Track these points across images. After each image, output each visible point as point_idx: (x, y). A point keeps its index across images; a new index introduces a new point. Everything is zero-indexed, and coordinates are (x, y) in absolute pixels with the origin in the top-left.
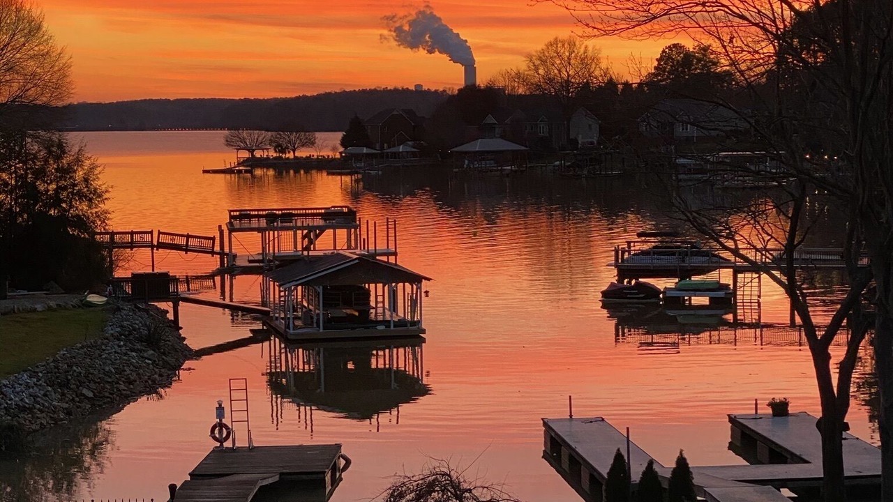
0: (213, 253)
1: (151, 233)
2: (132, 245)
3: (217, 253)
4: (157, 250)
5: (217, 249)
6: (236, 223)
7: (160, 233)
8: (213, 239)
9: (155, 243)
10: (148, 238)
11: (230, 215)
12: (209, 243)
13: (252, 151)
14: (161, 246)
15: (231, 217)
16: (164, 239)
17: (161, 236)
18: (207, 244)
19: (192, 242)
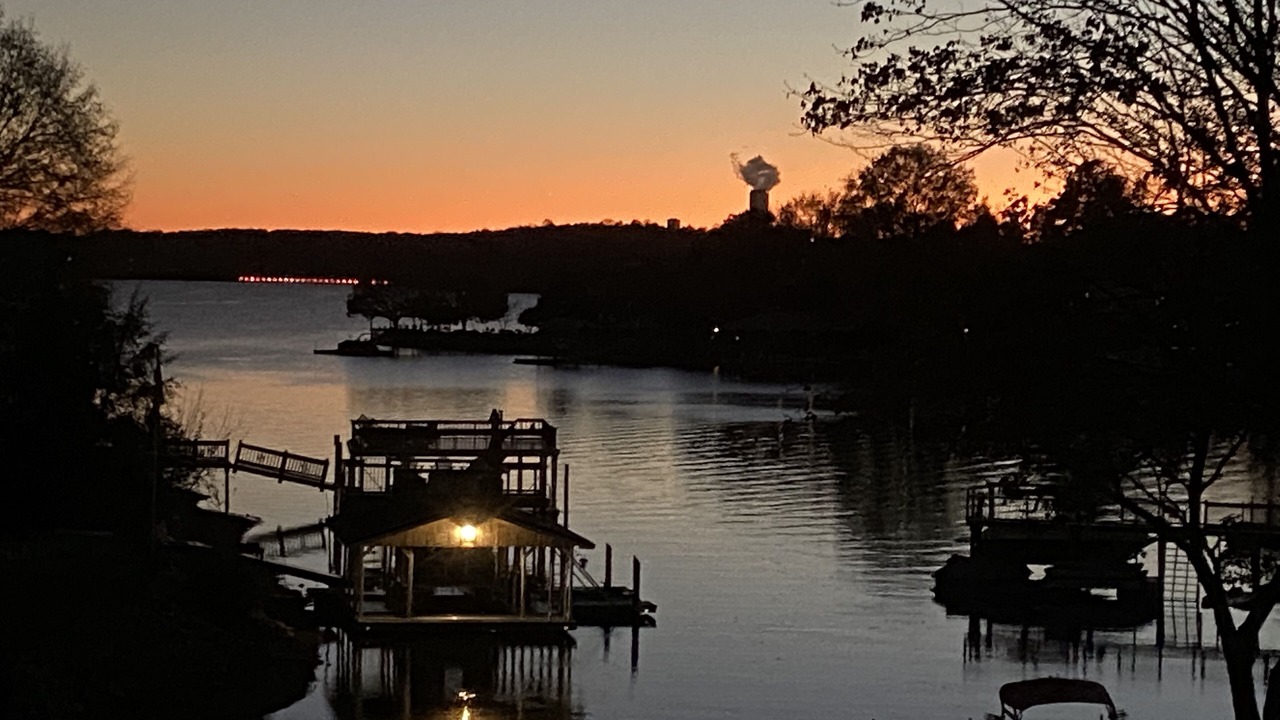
0: (323, 486)
1: (226, 443)
2: (195, 463)
3: (330, 487)
4: (234, 472)
5: (330, 479)
6: (363, 442)
7: (241, 445)
8: (326, 463)
9: (232, 460)
10: (220, 452)
11: (354, 428)
12: (318, 469)
13: (395, 320)
14: (241, 466)
15: (356, 432)
16: (246, 456)
17: (243, 450)
18: (315, 470)
19: (291, 465)
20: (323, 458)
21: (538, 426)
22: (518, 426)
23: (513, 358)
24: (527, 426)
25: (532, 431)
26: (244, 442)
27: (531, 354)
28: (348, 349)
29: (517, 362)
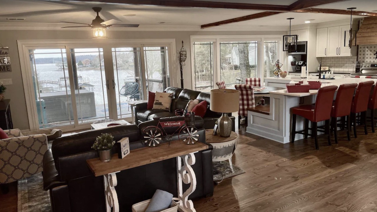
0: (57, 84)
1: (46, 81)
2: (43, 83)
6: (61, 79)
8: (57, 82)
10: (45, 82)
14: (48, 83)
16: (48, 82)
19: (53, 82)
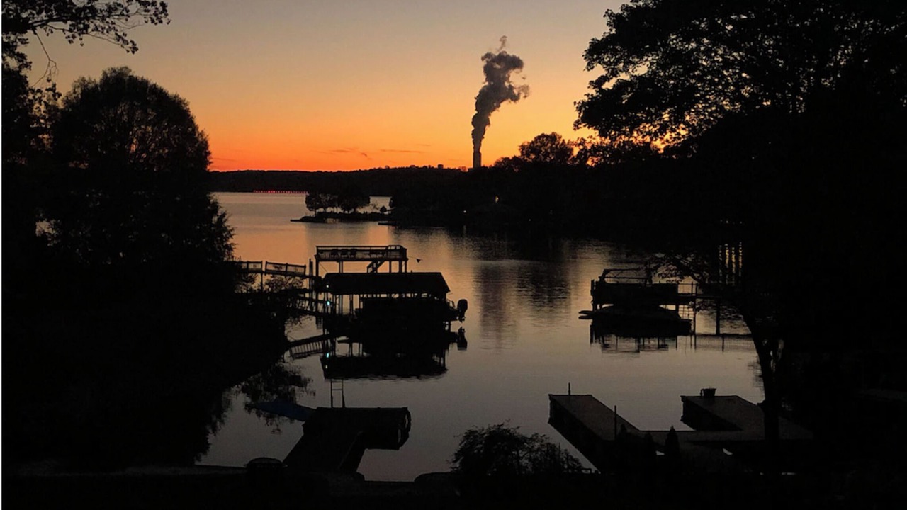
0: (304, 276)
3: (308, 277)
4: (265, 274)
5: (307, 273)
6: (322, 256)
7: (267, 263)
8: (305, 267)
9: (264, 269)
10: (258, 266)
11: (318, 250)
12: (302, 270)
13: (326, 209)
14: (268, 271)
15: (318, 251)
16: (269, 267)
17: (268, 265)
18: (300, 270)
19: (290, 269)
20: (303, 265)
21: (398, 248)
22: (389, 248)
23: (377, 223)
24: (393, 248)
25: (395, 250)
26: (268, 261)
27: (385, 220)
28: (305, 220)
29: (379, 224)
